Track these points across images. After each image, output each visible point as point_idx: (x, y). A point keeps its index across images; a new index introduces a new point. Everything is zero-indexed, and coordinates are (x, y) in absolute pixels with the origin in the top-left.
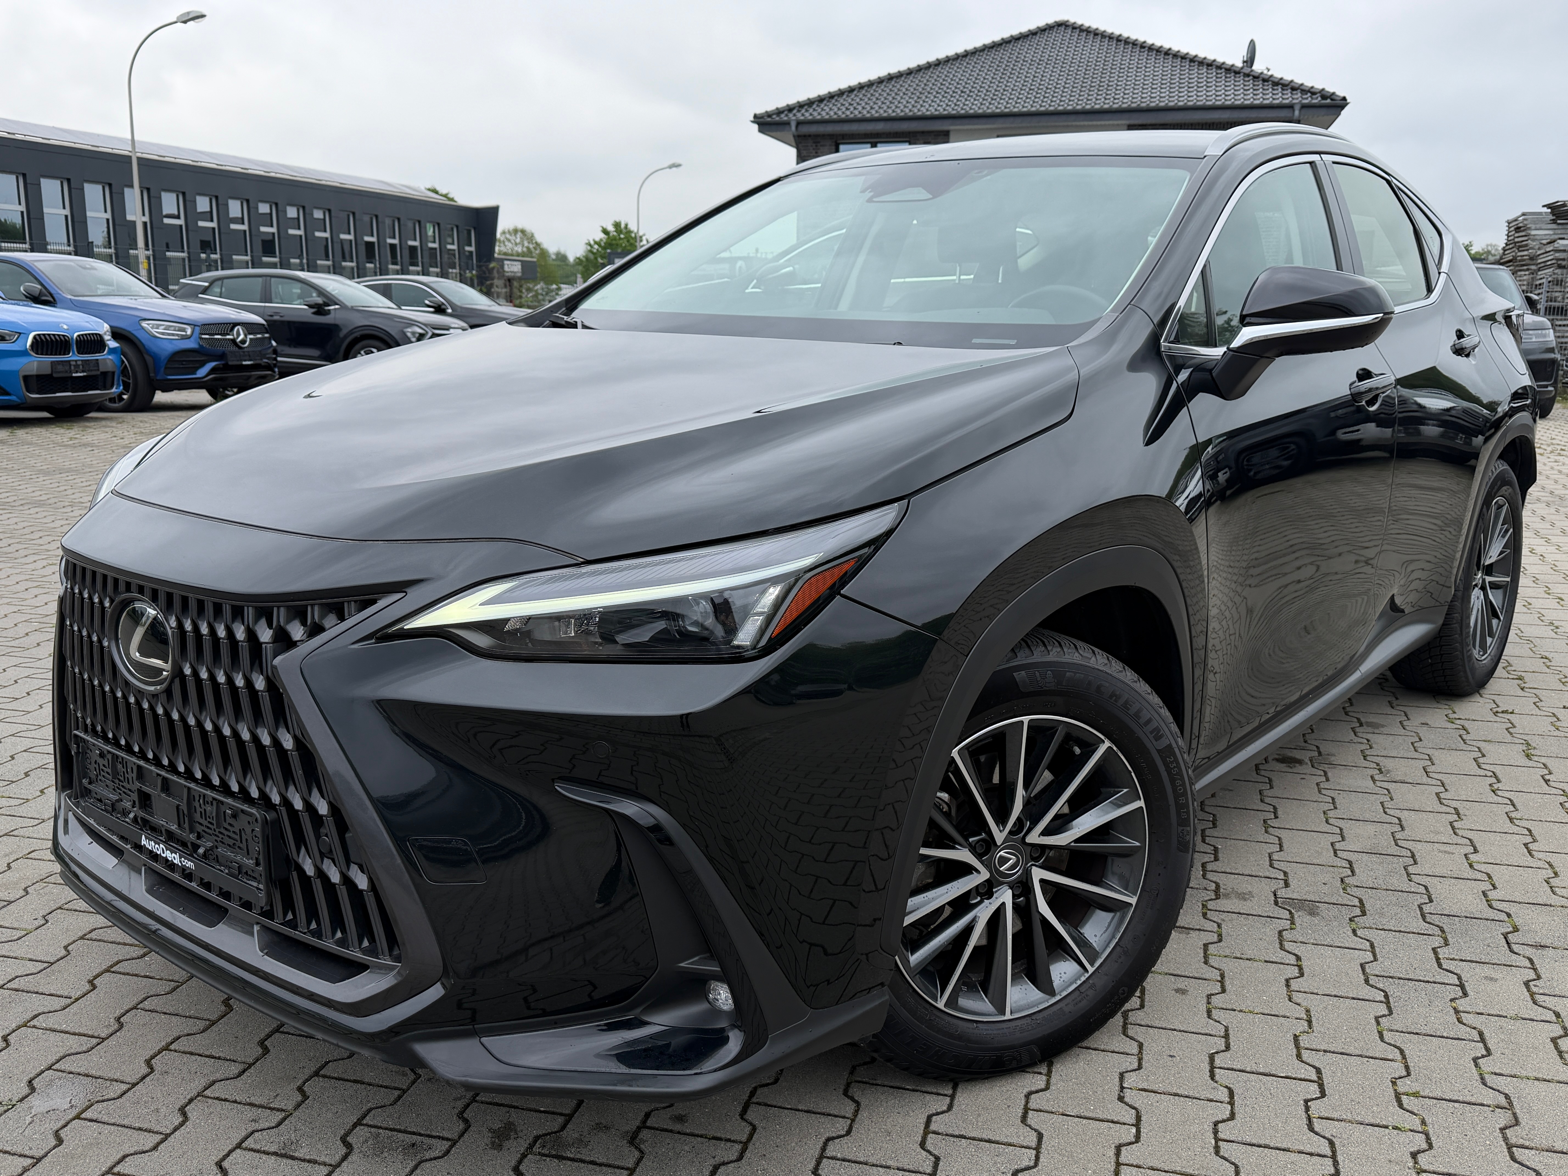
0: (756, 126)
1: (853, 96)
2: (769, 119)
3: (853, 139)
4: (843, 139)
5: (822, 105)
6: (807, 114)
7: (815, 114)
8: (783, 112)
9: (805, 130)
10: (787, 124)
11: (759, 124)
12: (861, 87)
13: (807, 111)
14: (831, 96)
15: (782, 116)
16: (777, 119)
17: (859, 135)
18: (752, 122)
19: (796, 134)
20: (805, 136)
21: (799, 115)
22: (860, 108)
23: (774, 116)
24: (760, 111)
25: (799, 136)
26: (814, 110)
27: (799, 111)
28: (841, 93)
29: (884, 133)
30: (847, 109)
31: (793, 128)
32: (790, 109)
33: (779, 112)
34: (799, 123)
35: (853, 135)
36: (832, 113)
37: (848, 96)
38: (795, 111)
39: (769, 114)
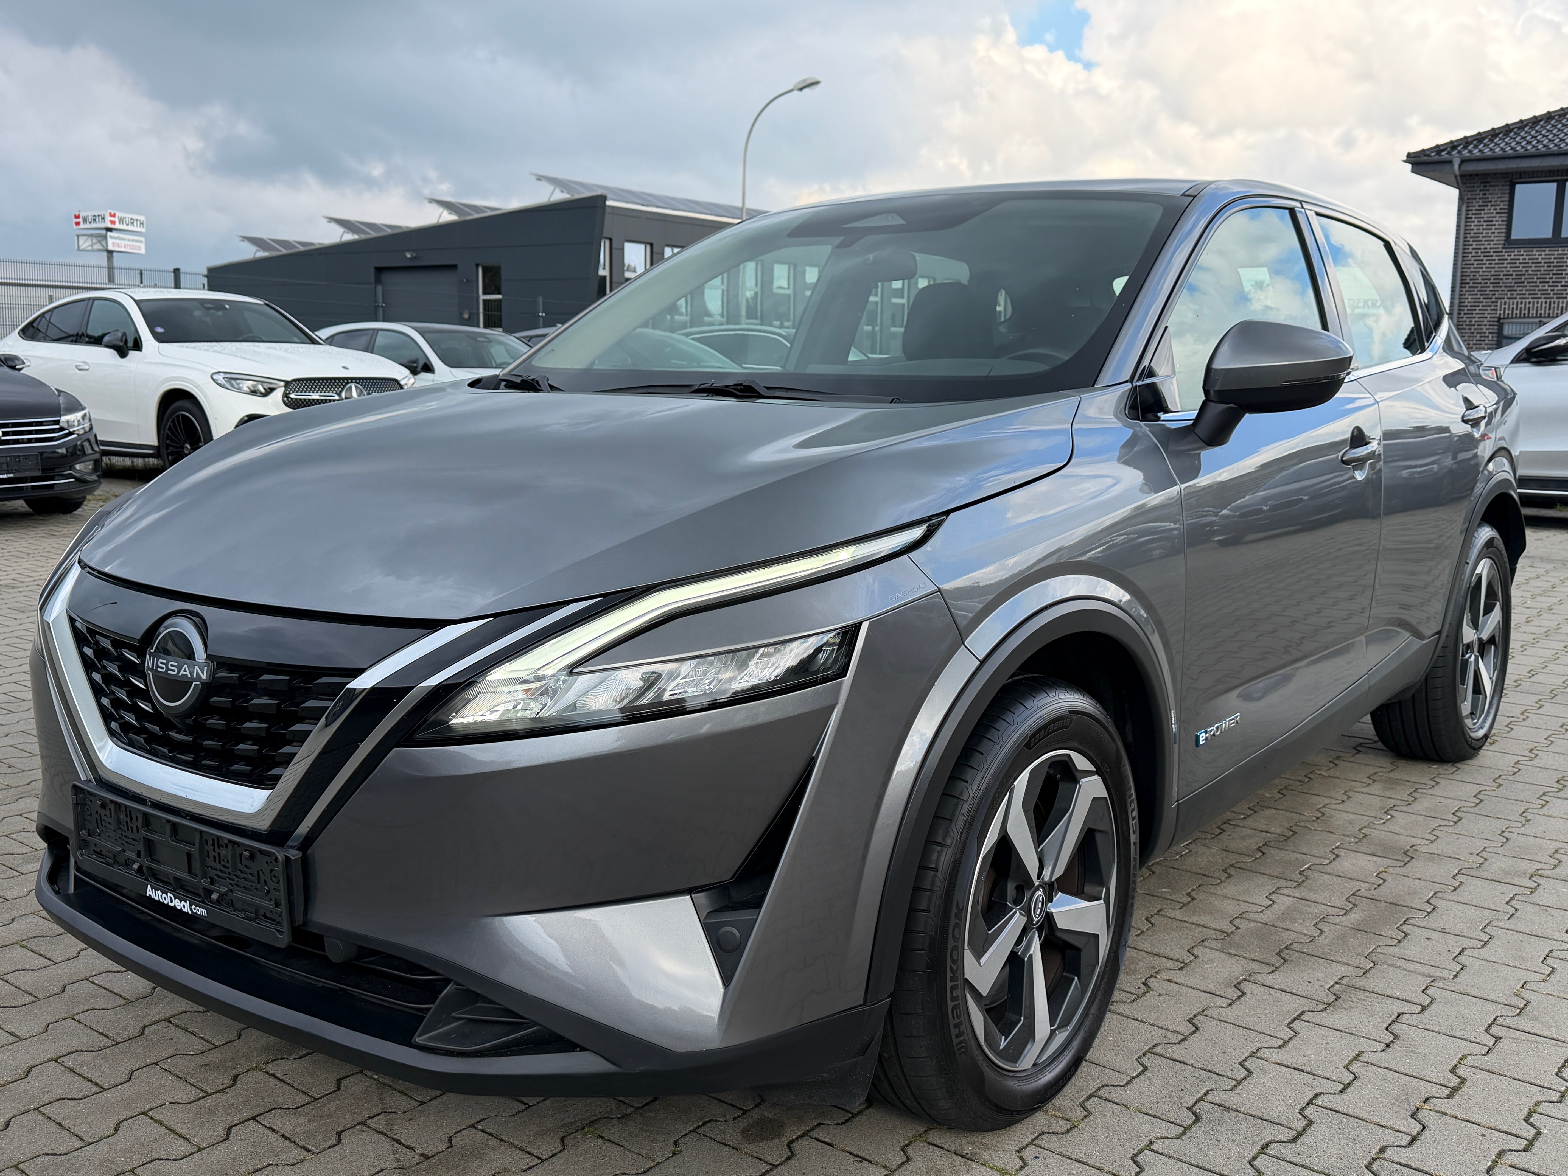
0: (1409, 166)
1: (1538, 128)
2: (1426, 158)
3: (1533, 177)
4: (1521, 178)
5: (1496, 140)
6: (1475, 151)
7: (1486, 150)
8: (1444, 149)
9: (1471, 168)
10: (1449, 162)
11: (1413, 164)
13: (1475, 146)
14: (1509, 129)
15: (1443, 153)
16: (1436, 156)
17: (1542, 172)
18: (1405, 161)
19: (1460, 173)
20: (1471, 175)
21: (1465, 152)
22: (1546, 142)
23: (1433, 154)
25: (1462, 176)
26: (1485, 145)
27: (1465, 148)
28: (1522, 125)
30: (1529, 143)
31: (1456, 167)
32: (1453, 145)
33: (1438, 149)
34: (1464, 162)
35: (1533, 172)
36: (1508, 148)
37: (1531, 128)
38: (1459, 148)
39: (1427, 152)
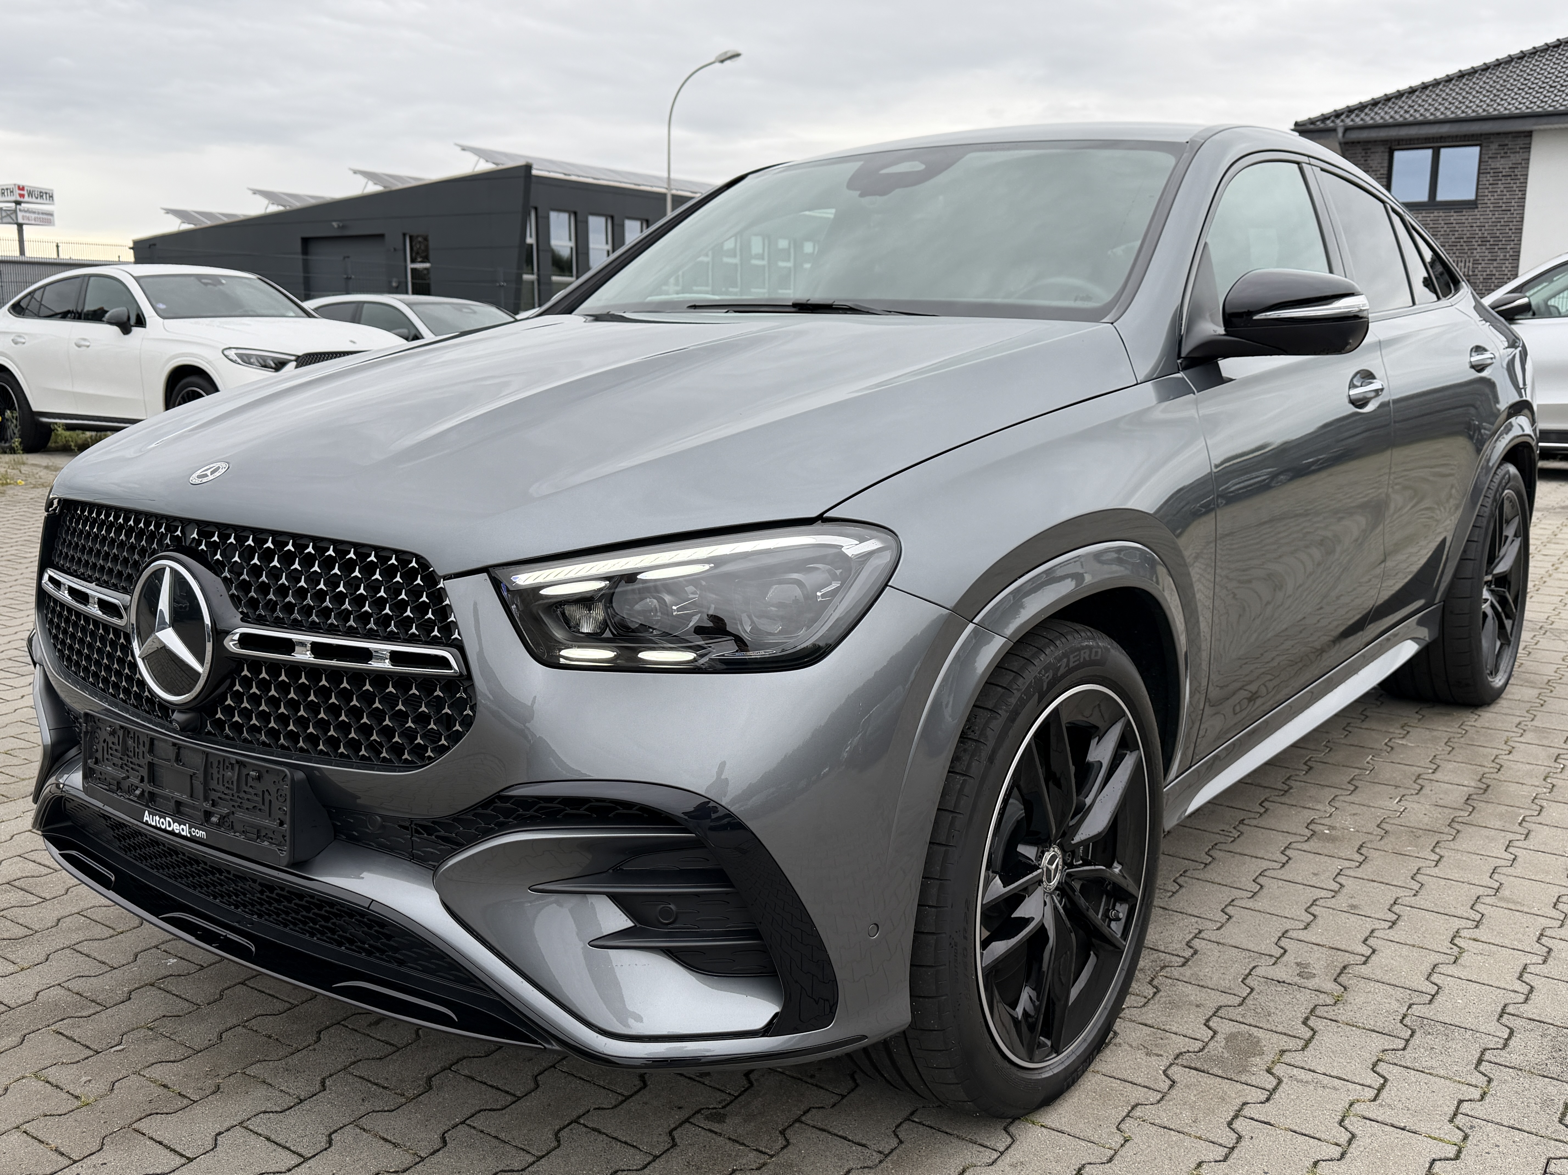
1: (1414, 98)
2: (1312, 127)
3: (1410, 144)
4: (1399, 145)
5: (1376, 109)
7: (1367, 119)
8: (1329, 118)
9: (1354, 136)
10: (1334, 130)
11: (1302, 131)
12: (1425, 87)
13: (1357, 116)
14: (1388, 99)
15: (1328, 122)
16: (1322, 126)
17: (1418, 139)
18: (1293, 130)
19: (1342, 140)
20: (1353, 143)
21: (1348, 120)
22: (1422, 111)
23: (1318, 123)
24: (1303, 117)
25: (1346, 143)
26: (1366, 114)
27: (1348, 116)
28: (1400, 95)
29: (1449, 137)
30: (1406, 112)
31: (1340, 134)
32: (1337, 114)
33: (1324, 118)
34: (1347, 129)
35: (1410, 139)
36: (1387, 117)
37: (1407, 97)
38: (1343, 117)
39: (1312, 122)
